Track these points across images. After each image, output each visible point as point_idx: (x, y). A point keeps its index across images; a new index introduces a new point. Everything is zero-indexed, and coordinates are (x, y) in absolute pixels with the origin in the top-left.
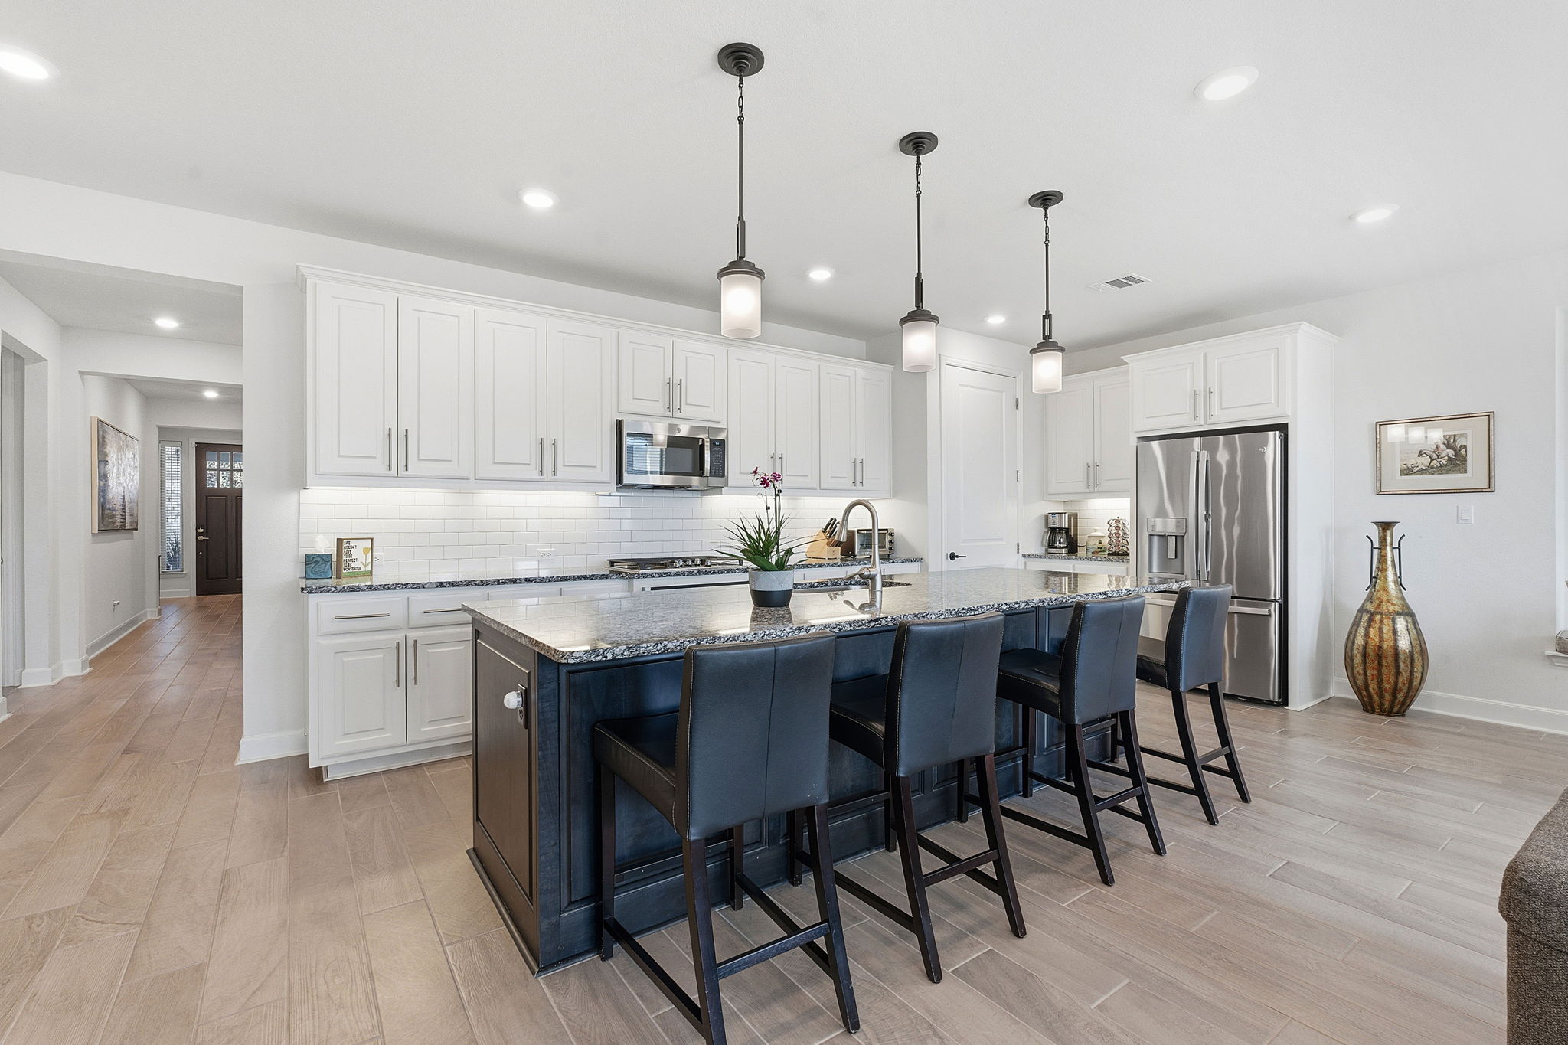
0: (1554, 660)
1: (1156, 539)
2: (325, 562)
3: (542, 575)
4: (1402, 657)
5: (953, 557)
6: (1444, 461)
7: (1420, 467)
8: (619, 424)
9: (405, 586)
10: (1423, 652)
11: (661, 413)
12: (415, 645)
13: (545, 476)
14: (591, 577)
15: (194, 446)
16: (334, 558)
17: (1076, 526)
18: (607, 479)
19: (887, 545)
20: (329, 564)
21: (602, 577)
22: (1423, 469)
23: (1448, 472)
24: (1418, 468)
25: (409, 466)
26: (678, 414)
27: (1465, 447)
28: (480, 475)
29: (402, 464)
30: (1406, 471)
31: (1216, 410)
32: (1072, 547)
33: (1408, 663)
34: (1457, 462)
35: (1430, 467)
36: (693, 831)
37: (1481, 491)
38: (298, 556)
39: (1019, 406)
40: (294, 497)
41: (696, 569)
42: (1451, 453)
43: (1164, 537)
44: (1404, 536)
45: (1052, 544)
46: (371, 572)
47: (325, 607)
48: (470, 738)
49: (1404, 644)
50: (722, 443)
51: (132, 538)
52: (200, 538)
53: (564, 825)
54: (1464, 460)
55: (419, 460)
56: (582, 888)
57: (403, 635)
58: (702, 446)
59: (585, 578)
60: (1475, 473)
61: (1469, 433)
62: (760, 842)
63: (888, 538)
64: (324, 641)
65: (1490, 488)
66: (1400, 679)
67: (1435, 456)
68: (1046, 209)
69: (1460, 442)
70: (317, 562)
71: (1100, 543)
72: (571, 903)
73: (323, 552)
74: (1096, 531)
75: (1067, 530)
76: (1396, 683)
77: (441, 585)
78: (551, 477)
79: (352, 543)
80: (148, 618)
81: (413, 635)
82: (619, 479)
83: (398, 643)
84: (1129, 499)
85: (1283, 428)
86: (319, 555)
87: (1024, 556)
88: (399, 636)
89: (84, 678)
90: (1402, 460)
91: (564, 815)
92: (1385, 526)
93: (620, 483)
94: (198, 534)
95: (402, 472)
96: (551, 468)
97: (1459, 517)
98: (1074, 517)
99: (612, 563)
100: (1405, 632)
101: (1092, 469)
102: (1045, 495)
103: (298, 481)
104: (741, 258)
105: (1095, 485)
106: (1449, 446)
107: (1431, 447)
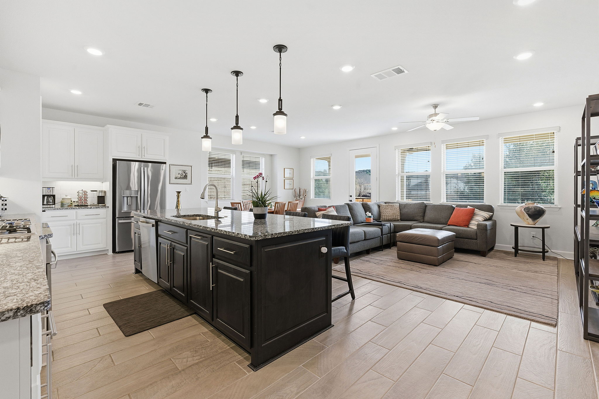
1: (125, 198)
6: (183, 176)
22: (179, 178)
23: (184, 179)
27: (187, 173)
30: (176, 178)
34: (185, 177)
35: (181, 177)
37: (189, 184)
42: (185, 174)
54: (187, 177)
60: (189, 180)
61: (188, 170)
65: (191, 184)
67: (181, 175)
71: (71, 201)
74: (66, 196)
85: (165, 164)
90: (175, 175)
92: (179, 192)
97: (186, 190)
101: (74, 168)
105: (76, 175)
106: (184, 173)
107: (181, 172)
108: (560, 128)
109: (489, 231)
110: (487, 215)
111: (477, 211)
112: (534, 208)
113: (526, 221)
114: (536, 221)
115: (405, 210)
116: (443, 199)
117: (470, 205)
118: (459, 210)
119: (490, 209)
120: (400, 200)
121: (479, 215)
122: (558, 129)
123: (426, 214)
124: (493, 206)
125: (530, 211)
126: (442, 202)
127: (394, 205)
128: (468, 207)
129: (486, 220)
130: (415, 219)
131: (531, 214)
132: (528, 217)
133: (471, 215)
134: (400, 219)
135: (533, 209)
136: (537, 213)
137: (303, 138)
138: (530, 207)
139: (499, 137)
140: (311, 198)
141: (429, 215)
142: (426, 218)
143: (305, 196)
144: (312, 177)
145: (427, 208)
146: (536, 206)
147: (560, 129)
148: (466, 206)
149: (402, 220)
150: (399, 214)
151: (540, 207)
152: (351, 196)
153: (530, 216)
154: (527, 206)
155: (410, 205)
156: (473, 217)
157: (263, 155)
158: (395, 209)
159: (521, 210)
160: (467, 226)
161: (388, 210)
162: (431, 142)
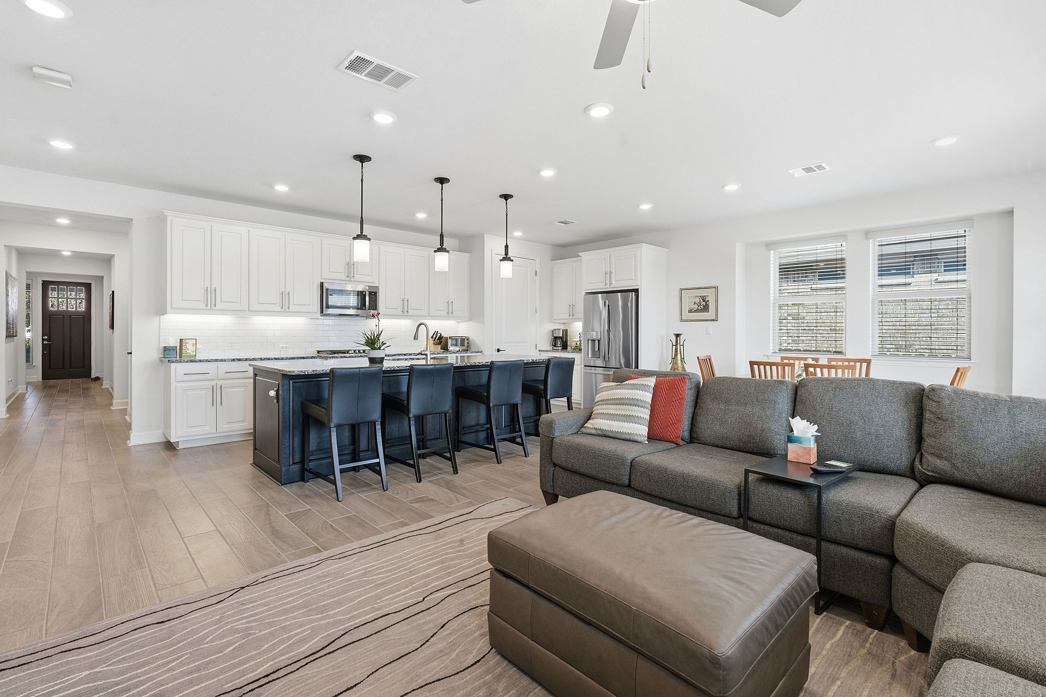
1: (590, 341)
2: (173, 350)
3: (282, 356)
5: (498, 350)
6: (702, 306)
7: (694, 309)
8: (322, 284)
9: (216, 360)
11: (344, 279)
12: (221, 388)
13: (284, 310)
14: (307, 358)
15: (41, 282)
16: (178, 348)
17: (566, 336)
18: (316, 311)
19: (466, 344)
20: (175, 351)
21: (312, 357)
23: (703, 312)
25: (217, 304)
26: (353, 279)
27: (708, 301)
28: (251, 309)
29: (213, 303)
30: (690, 311)
31: (613, 282)
32: (565, 347)
34: (706, 308)
35: (698, 309)
36: (332, 424)
37: (714, 320)
38: (159, 347)
39: (537, 274)
40: (158, 318)
41: (360, 355)
42: (704, 303)
43: (593, 341)
44: (686, 340)
45: (555, 345)
46: (195, 355)
47: (178, 369)
48: (252, 431)
50: (375, 293)
51: (13, 341)
52: (46, 342)
53: (291, 436)
54: (708, 307)
55: (221, 302)
56: (297, 458)
57: (215, 383)
58: (365, 295)
59: (304, 358)
60: (711, 313)
61: (710, 295)
62: (368, 450)
63: (466, 341)
64: (178, 385)
67: (699, 304)
68: (506, 201)
69: (707, 299)
70: (170, 350)
71: (577, 344)
72: (293, 463)
73: (172, 345)
74: (575, 338)
75: (561, 338)
77: (233, 360)
78: (287, 310)
79: (187, 341)
80: (20, 392)
81: (219, 383)
82: (322, 312)
83: (213, 386)
84: (581, 323)
85: (636, 291)
86: (170, 347)
87: (539, 351)
88: (214, 383)
89: (7, 419)
90: (688, 306)
91: (291, 432)
92: (678, 336)
93: (322, 313)
94: (43, 340)
95: (213, 308)
96: (287, 306)
97: (706, 332)
98: (565, 332)
99: (319, 352)
101: (571, 307)
102: (552, 319)
103: (161, 310)
104: (362, 233)
105: (572, 315)
107: (697, 300)
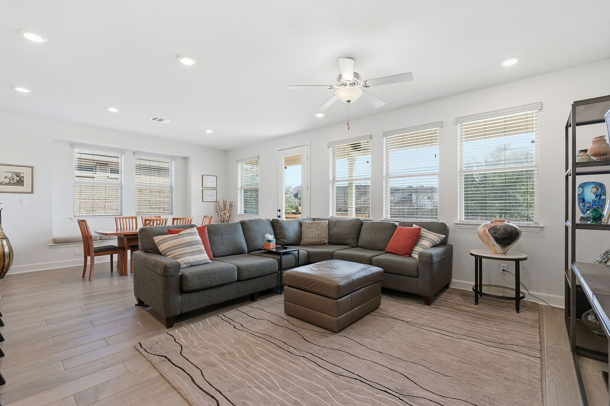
0: (52, 246)
4: (6, 255)
6: (15, 181)
7: (5, 182)
10: (12, 252)
22: (7, 184)
23: (17, 185)
24: (5, 183)
27: (23, 177)
30: (1, 184)
33: (8, 256)
34: (20, 182)
35: (9, 183)
37: (29, 193)
42: (18, 179)
44: (2, 209)
49: (7, 250)
54: (23, 182)
60: (27, 186)
61: (25, 172)
65: (32, 192)
66: (5, 263)
67: (11, 179)
69: (21, 175)
76: (4, 265)
97: (21, 201)
100: (6, 245)
106: (17, 176)
107: (10, 175)
108: (543, 104)
109: (435, 265)
110: (436, 237)
111: (424, 232)
112: (504, 228)
113: (493, 248)
114: (507, 248)
115: (335, 230)
116: (386, 214)
117: (416, 223)
118: (400, 230)
119: (443, 229)
120: (335, 216)
121: (426, 239)
122: (539, 106)
123: (361, 235)
124: (447, 225)
125: (499, 232)
126: (384, 218)
127: (320, 223)
128: (414, 225)
129: (435, 246)
130: (347, 242)
131: (500, 238)
132: (495, 243)
133: (417, 237)
134: (328, 242)
135: (502, 229)
136: (507, 236)
137: (209, 132)
138: (498, 227)
139: (457, 124)
140: (238, 213)
141: (365, 236)
142: (361, 242)
143: (231, 210)
144: (239, 186)
145: (364, 227)
146: (507, 225)
147: (542, 106)
148: (411, 224)
149: (330, 243)
150: (327, 236)
151: (512, 227)
152: (280, 211)
153: (498, 240)
154: (493, 225)
155: (342, 222)
156: (418, 241)
157: (173, 158)
158: (321, 228)
159: (485, 231)
160: (409, 254)
161: (312, 230)
162: (371, 135)
